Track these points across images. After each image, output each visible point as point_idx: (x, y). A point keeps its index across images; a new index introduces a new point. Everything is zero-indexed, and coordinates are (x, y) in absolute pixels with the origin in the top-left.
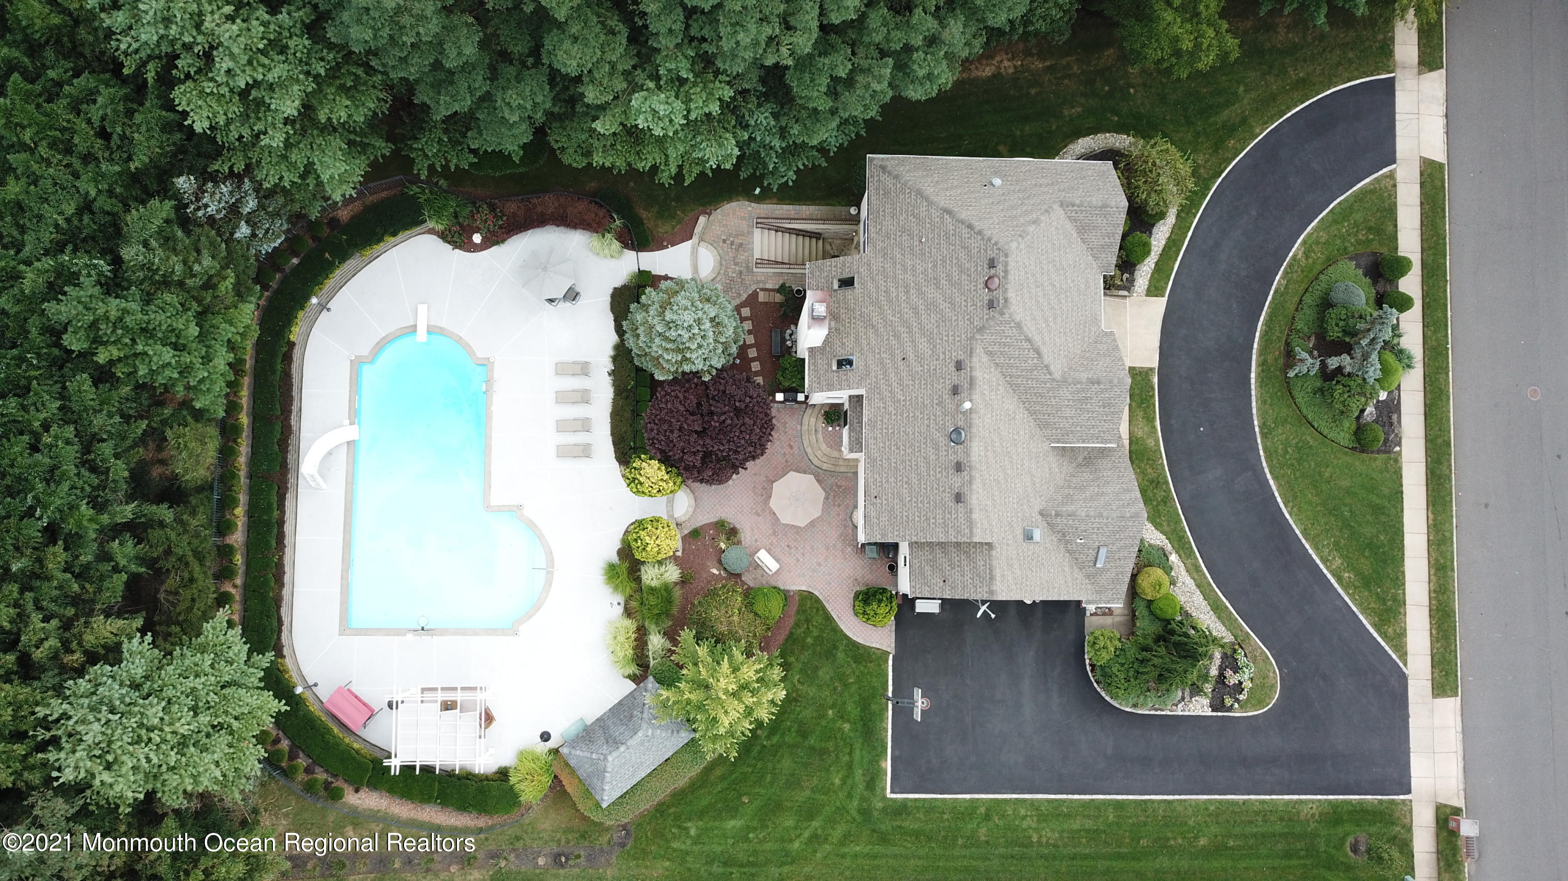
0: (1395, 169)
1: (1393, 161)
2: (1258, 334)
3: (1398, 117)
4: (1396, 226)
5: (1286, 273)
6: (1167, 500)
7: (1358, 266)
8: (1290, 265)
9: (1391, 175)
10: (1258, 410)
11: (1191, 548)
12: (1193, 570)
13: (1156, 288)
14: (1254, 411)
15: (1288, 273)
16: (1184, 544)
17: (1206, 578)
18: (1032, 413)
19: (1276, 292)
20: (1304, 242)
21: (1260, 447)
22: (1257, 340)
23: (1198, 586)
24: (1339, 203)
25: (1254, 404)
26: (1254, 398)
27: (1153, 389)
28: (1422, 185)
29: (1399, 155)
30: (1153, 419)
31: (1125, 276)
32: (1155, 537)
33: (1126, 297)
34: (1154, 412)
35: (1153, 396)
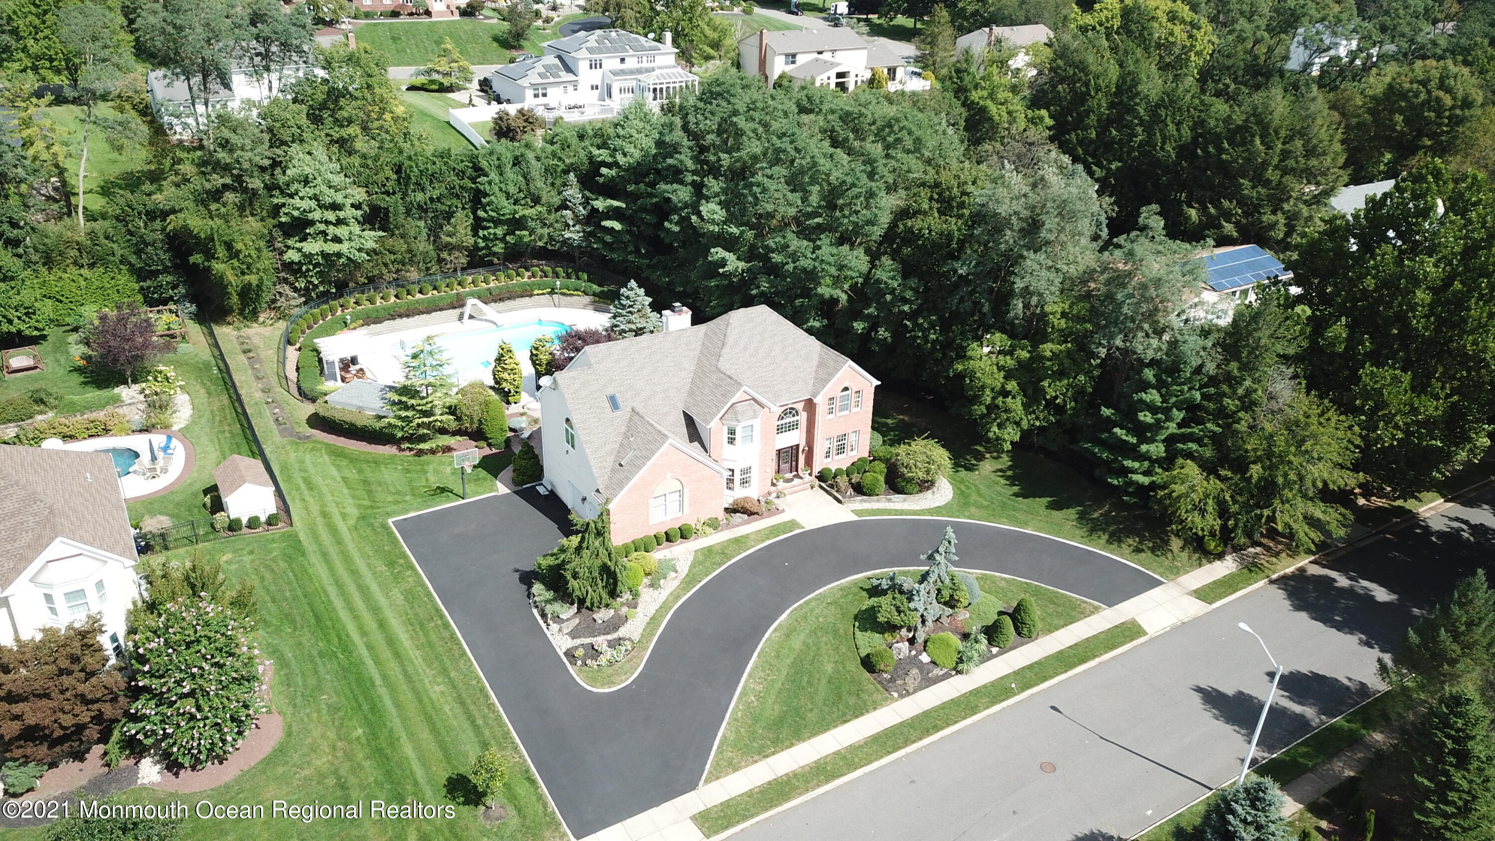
0: (1105, 609)
1: (1110, 606)
2: (887, 570)
3: (1141, 595)
4: (1066, 625)
6: (716, 565)
7: (1005, 608)
9: (1097, 608)
10: (833, 588)
11: (692, 588)
12: (675, 596)
13: (862, 513)
14: (830, 586)
16: (690, 584)
17: (674, 604)
18: (693, 383)
20: (985, 575)
21: (806, 599)
23: (664, 603)
24: (1037, 585)
25: (835, 584)
26: (838, 583)
27: (791, 532)
28: (1116, 627)
29: (1116, 607)
30: (768, 539)
31: (850, 491)
32: (684, 568)
33: (839, 501)
34: (775, 537)
35: (785, 533)
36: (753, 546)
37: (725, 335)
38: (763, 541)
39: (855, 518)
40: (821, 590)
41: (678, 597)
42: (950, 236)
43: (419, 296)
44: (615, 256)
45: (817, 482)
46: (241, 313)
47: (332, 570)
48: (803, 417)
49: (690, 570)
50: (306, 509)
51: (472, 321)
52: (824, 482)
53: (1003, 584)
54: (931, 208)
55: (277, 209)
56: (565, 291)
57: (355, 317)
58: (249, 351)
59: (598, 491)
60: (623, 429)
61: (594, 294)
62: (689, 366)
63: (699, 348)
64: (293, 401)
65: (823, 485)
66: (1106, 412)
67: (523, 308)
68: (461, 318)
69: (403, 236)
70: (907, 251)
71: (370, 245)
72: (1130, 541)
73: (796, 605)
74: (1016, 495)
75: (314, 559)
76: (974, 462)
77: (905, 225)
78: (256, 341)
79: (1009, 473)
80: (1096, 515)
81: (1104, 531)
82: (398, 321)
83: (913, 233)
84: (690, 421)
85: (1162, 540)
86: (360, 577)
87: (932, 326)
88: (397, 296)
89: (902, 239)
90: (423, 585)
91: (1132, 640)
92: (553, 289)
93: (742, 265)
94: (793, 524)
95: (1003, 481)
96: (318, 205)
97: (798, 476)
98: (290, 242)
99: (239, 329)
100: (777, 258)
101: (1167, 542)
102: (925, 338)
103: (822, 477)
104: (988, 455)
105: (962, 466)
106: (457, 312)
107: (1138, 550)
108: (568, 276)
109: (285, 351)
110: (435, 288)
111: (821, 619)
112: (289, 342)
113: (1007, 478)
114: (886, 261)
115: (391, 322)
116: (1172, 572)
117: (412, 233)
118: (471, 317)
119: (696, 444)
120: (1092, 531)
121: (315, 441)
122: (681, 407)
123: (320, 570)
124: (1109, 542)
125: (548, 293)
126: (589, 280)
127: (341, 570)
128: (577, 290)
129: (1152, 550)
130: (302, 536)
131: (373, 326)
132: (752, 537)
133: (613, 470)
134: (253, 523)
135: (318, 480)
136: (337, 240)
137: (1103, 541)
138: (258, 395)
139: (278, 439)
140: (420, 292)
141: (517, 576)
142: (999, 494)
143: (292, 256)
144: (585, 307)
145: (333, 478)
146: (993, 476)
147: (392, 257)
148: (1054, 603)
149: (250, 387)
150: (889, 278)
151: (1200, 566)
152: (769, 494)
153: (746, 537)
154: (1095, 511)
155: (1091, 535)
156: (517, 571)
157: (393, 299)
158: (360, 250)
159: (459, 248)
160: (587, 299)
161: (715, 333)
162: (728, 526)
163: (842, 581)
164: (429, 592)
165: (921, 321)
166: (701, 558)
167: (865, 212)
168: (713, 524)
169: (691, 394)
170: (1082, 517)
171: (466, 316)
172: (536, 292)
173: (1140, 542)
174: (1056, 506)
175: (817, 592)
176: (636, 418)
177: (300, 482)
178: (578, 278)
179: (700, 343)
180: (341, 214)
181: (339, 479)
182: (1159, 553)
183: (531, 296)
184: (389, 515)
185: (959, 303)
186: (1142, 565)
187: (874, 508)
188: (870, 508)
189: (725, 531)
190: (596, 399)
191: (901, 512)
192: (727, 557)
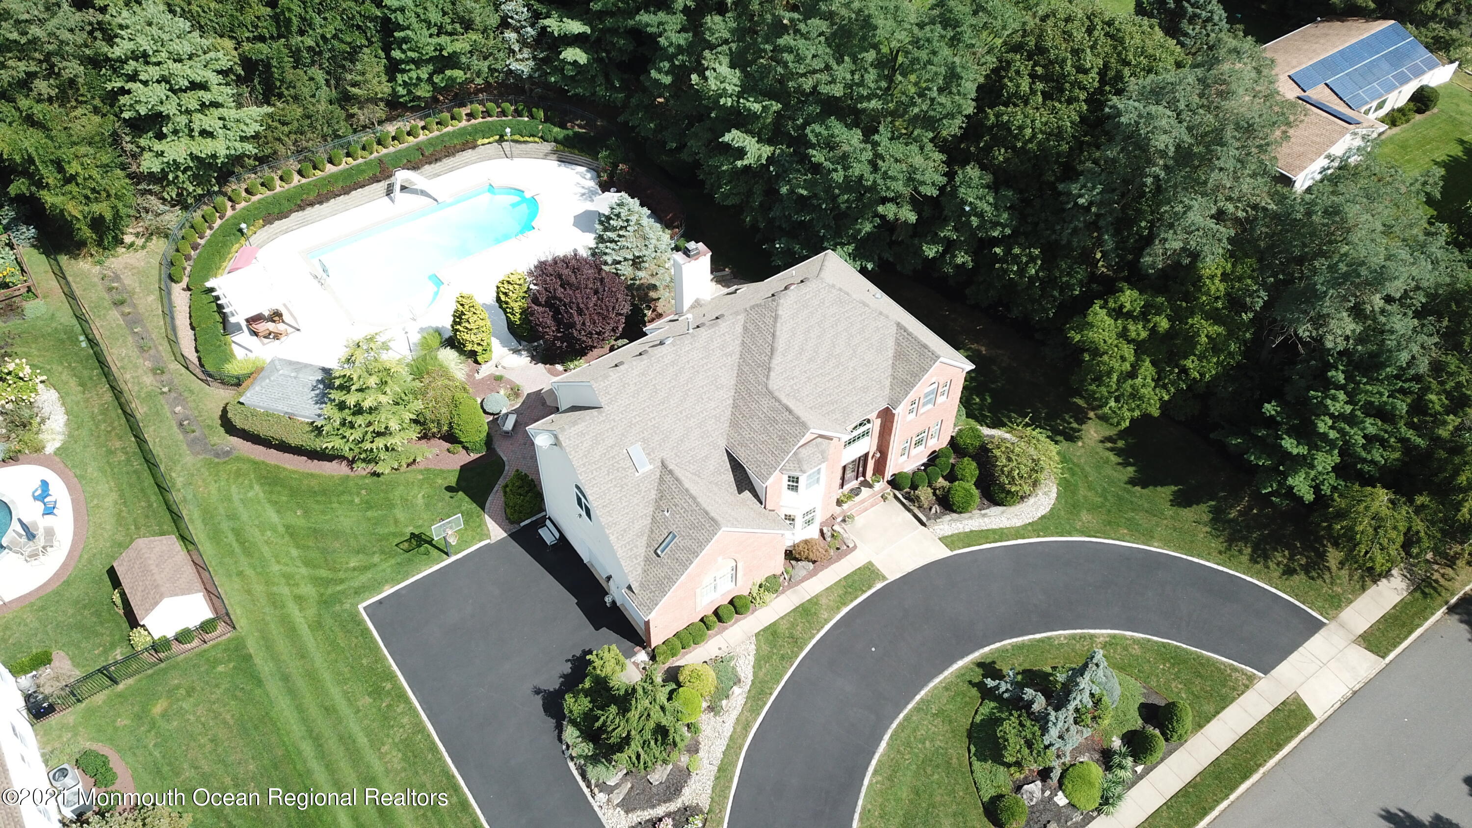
0: (1260, 678)
1: (1266, 673)
2: (998, 645)
3: (1301, 649)
4: (1218, 713)
5: (1073, 637)
6: (786, 659)
7: (1144, 695)
8: (1082, 637)
9: (1251, 679)
10: (935, 687)
11: (762, 708)
12: (743, 724)
13: (953, 542)
14: (931, 685)
15: (1074, 639)
16: (759, 699)
17: (744, 740)
18: (735, 406)
19: (1049, 638)
20: (1114, 637)
21: (905, 712)
22: (993, 646)
23: (731, 738)
24: (1178, 647)
25: (937, 681)
26: (941, 677)
27: (870, 588)
28: (1277, 710)
29: (1274, 672)
30: (845, 604)
31: (936, 508)
32: (745, 669)
33: (923, 524)
34: (852, 601)
35: (864, 592)
36: (827, 621)
37: (774, 335)
38: (838, 609)
39: (944, 552)
40: (923, 693)
41: (747, 727)
42: (1058, 134)
43: (330, 169)
44: (580, 90)
45: (889, 489)
46: (100, 244)
47: (300, 709)
48: (876, 426)
49: (755, 674)
50: (249, 592)
51: (406, 196)
52: (899, 489)
53: (1136, 650)
54: (1033, 92)
55: (112, 97)
56: (517, 137)
57: (250, 217)
58: (122, 303)
59: (629, 588)
60: (653, 494)
61: (556, 141)
62: (728, 379)
63: (738, 349)
64: (196, 385)
65: (897, 493)
66: (1270, 408)
67: (467, 164)
68: (389, 191)
69: (296, 98)
70: (1000, 155)
71: (254, 128)
72: (1278, 556)
73: (894, 725)
74: (1132, 482)
75: (274, 687)
76: (1075, 425)
77: (998, 115)
78: (128, 280)
79: (1121, 444)
80: (1233, 514)
81: (1245, 540)
82: (309, 211)
83: (1009, 130)
84: (737, 467)
85: (1316, 550)
86: (339, 720)
87: (1032, 259)
88: (300, 172)
89: (994, 137)
90: (423, 729)
91: (1298, 733)
92: (502, 136)
93: (767, 150)
94: (869, 573)
95: (1114, 458)
96: (171, 90)
97: (866, 484)
98: (143, 142)
99: (100, 263)
100: (818, 156)
101: (1322, 556)
102: (1022, 271)
103: (894, 483)
104: (1091, 414)
105: (1061, 433)
106: (382, 186)
107: (1289, 572)
108: (518, 113)
109: (169, 293)
110: (348, 155)
111: (927, 743)
112: (172, 278)
113: (1119, 452)
114: (973, 172)
115: (300, 213)
116: (1332, 606)
117: (306, 91)
118: (403, 188)
119: (747, 494)
120: (1231, 541)
121: (238, 459)
122: (722, 444)
123: (284, 707)
124: (1253, 560)
125: (497, 141)
126: (547, 120)
127: (314, 711)
128: (533, 136)
129: (1306, 569)
130: (252, 646)
131: (277, 223)
132: (823, 601)
133: (647, 560)
134: (183, 636)
135: (254, 534)
136: (206, 134)
137: (1245, 559)
138: (148, 380)
139: (189, 459)
140: (331, 161)
141: (538, 700)
142: (1112, 482)
143: (149, 164)
144: (546, 156)
145: (274, 530)
146: (1100, 448)
147: (286, 129)
148: (1201, 677)
149: (136, 367)
150: (977, 197)
151: (1364, 589)
152: (833, 518)
153: (814, 601)
154: (1232, 507)
155: (1229, 548)
156: (537, 692)
157: (296, 178)
158: (243, 139)
159: (375, 101)
160: (548, 147)
161: (758, 328)
162: (792, 583)
163: (946, 673)
164: (433, 743)
165: (1017, 251)
166: (766, 648)
167: (942, 99)
168: (771, 585)
169: (734, 424)
170: (1218, 518)
171: (397, 188)
172: (480, 142)
173: (1291, 558)
174: (1182, 500)
175: (918, 697)
176: (668, 478)
177: (231, 538)
178: (532, 116)
179: (738, 342)
180: (207, 97)
181: (281, 530)
182: (1314, 574)
183: (474, 147)
184: (360, 592)
185: (1071, 234)
186: (1297, 597)
187: (967, 530)
188: (961, 530)
189: (788, 592)
190: (613, 457)
191: (1001, 534)
192: (797, 643)
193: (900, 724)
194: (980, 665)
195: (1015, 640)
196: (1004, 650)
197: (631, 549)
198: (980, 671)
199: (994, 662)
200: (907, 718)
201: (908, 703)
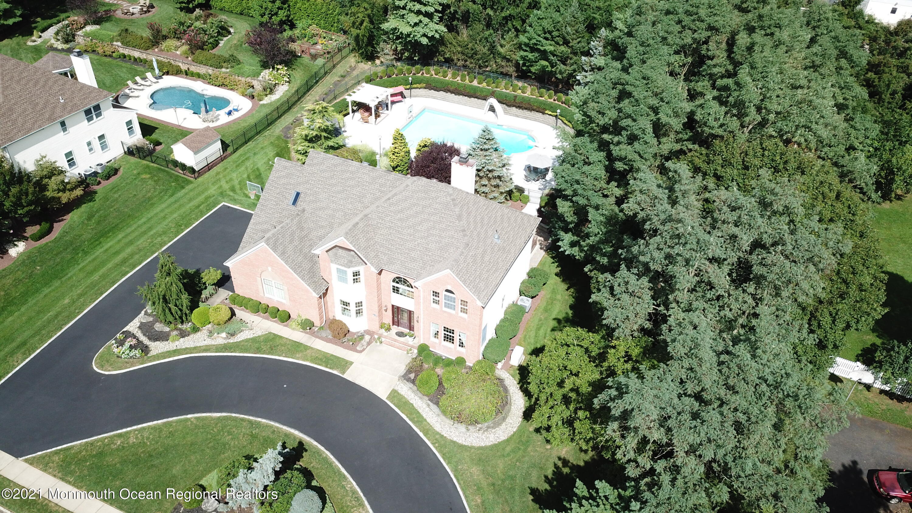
5: (355, 493)
8: (359, 498)
12: (207, 349)
13: (394, 397)
14: (272, 423)
16: (226, 348)
17: (198, 353)
23: (197, 347)
26: (281, 426)
27: (332, 369)
31: (413, 375)
32: (243, 337)
33: (401, 377)
34: (316, 364)
35: (326, 367)
39: (384, 396)
41: (207, 351)
45: (416, 349)
49: (242, 341)
50: (217, 174)
52: (419, 353)
57: (415, 81)
67: (535, 120)
75: (169, 201)
78: (356, 72)
94: (345, 365)
95: (549, 471)
99: (357, 62)
113: (557, 472)
115: (444, 93)
128: (569, 122)
130: (192, 186)
139: (278, 131)
142: (525, 478)
149: (314, 97)
152: (375, 333)
153: (306, 348)
162: (314, 334)
163: (285, 428)
166: (263, 339)
168: (306, 325)
171: (485, 109)
175: (259, 419)
183: (543, 113)
187: (411, 402)
188: (409, 399)
189: (308, 335)
190: (287, 189)
191: (420, 420)
192: (271, 350)
193: (237, 418)
194: (301, 444)
195: (332, 457)
196: (319, 452)
197: (254, 234)
198: (296, 445)
199: (306, 451)
200: (243, 420)
201: (253, 416)
